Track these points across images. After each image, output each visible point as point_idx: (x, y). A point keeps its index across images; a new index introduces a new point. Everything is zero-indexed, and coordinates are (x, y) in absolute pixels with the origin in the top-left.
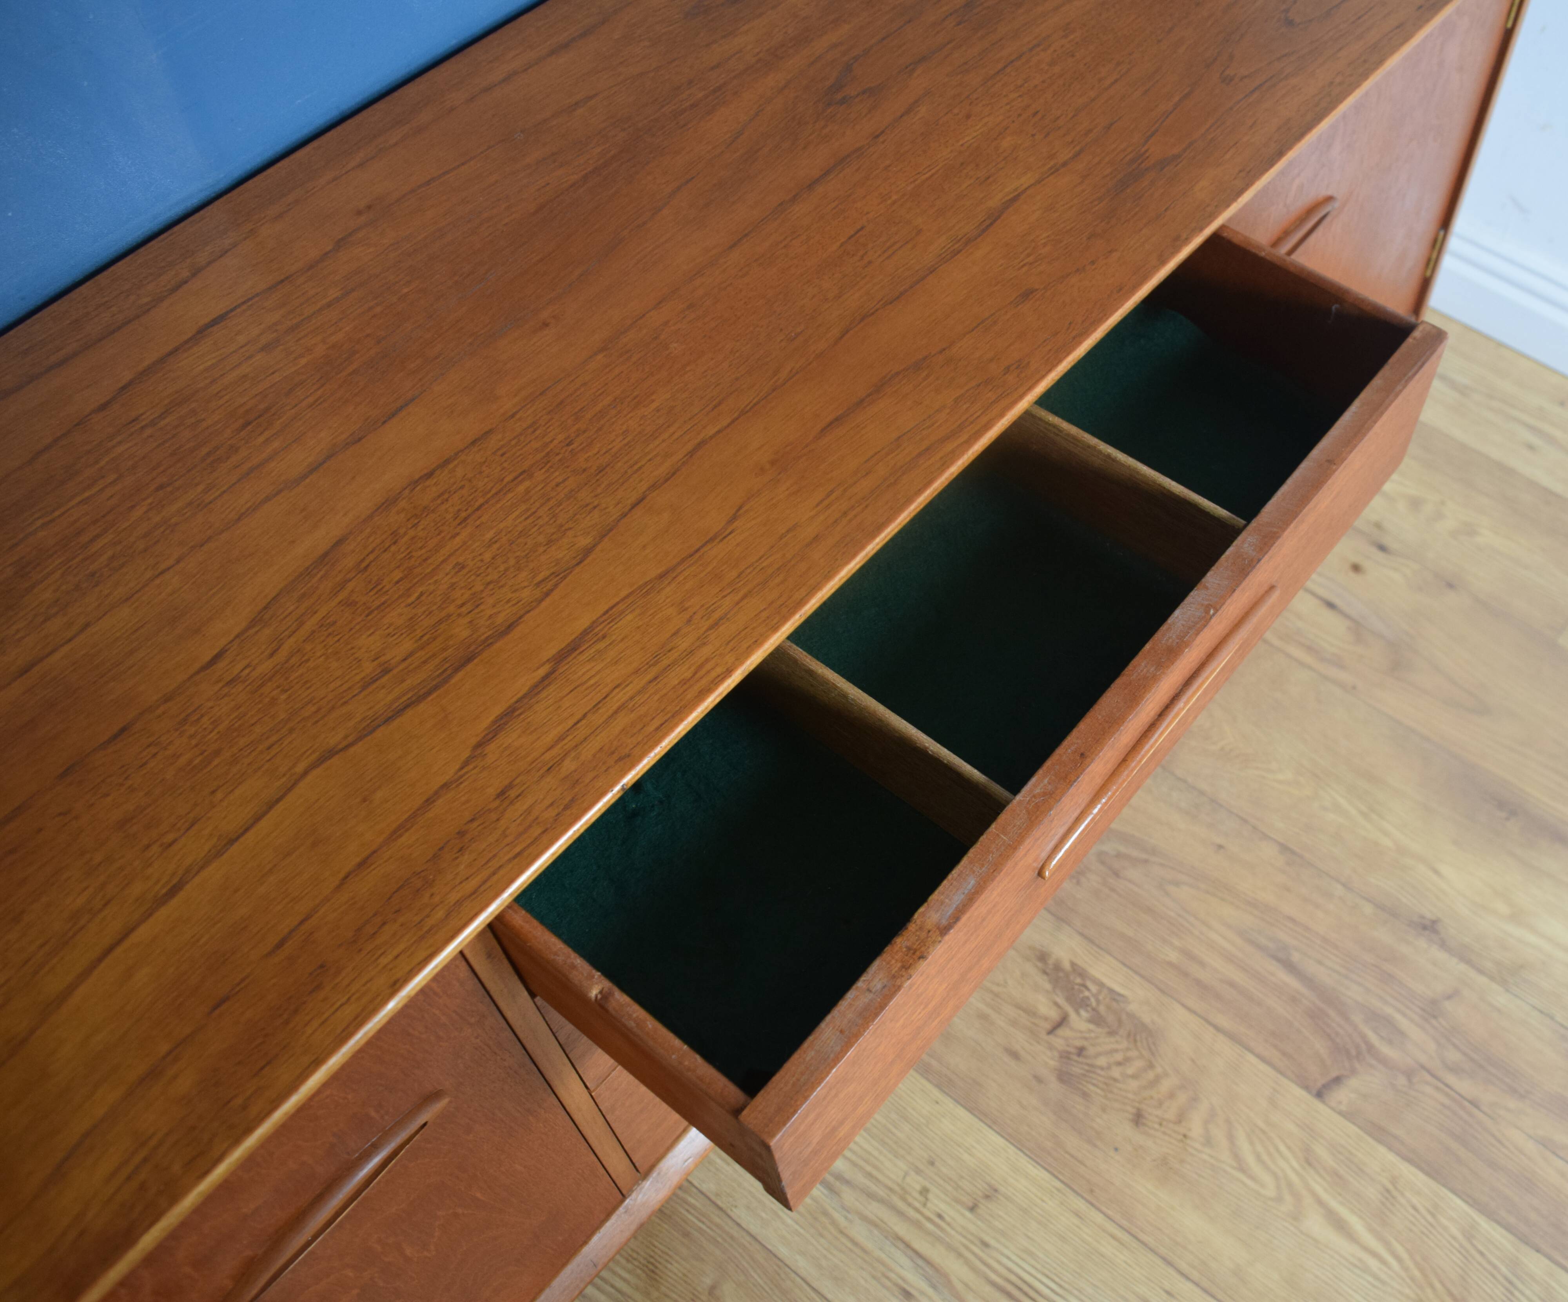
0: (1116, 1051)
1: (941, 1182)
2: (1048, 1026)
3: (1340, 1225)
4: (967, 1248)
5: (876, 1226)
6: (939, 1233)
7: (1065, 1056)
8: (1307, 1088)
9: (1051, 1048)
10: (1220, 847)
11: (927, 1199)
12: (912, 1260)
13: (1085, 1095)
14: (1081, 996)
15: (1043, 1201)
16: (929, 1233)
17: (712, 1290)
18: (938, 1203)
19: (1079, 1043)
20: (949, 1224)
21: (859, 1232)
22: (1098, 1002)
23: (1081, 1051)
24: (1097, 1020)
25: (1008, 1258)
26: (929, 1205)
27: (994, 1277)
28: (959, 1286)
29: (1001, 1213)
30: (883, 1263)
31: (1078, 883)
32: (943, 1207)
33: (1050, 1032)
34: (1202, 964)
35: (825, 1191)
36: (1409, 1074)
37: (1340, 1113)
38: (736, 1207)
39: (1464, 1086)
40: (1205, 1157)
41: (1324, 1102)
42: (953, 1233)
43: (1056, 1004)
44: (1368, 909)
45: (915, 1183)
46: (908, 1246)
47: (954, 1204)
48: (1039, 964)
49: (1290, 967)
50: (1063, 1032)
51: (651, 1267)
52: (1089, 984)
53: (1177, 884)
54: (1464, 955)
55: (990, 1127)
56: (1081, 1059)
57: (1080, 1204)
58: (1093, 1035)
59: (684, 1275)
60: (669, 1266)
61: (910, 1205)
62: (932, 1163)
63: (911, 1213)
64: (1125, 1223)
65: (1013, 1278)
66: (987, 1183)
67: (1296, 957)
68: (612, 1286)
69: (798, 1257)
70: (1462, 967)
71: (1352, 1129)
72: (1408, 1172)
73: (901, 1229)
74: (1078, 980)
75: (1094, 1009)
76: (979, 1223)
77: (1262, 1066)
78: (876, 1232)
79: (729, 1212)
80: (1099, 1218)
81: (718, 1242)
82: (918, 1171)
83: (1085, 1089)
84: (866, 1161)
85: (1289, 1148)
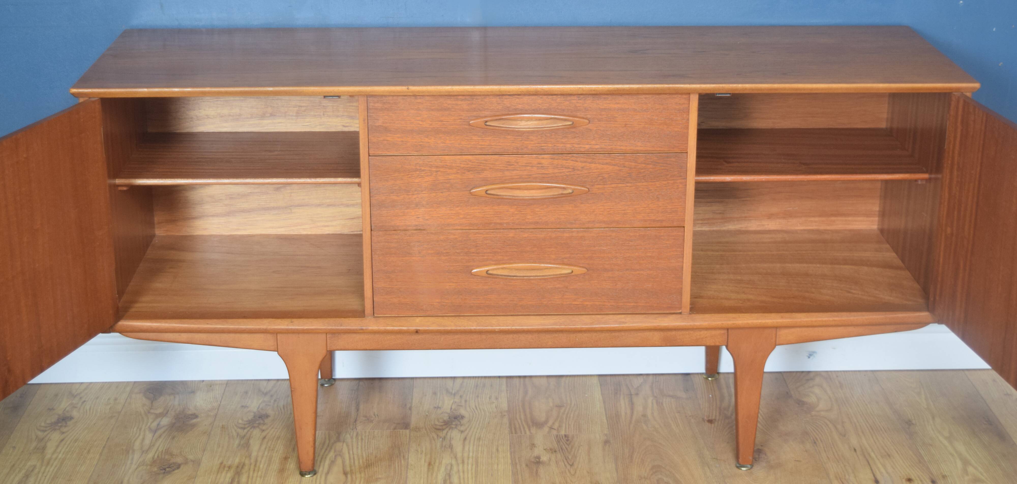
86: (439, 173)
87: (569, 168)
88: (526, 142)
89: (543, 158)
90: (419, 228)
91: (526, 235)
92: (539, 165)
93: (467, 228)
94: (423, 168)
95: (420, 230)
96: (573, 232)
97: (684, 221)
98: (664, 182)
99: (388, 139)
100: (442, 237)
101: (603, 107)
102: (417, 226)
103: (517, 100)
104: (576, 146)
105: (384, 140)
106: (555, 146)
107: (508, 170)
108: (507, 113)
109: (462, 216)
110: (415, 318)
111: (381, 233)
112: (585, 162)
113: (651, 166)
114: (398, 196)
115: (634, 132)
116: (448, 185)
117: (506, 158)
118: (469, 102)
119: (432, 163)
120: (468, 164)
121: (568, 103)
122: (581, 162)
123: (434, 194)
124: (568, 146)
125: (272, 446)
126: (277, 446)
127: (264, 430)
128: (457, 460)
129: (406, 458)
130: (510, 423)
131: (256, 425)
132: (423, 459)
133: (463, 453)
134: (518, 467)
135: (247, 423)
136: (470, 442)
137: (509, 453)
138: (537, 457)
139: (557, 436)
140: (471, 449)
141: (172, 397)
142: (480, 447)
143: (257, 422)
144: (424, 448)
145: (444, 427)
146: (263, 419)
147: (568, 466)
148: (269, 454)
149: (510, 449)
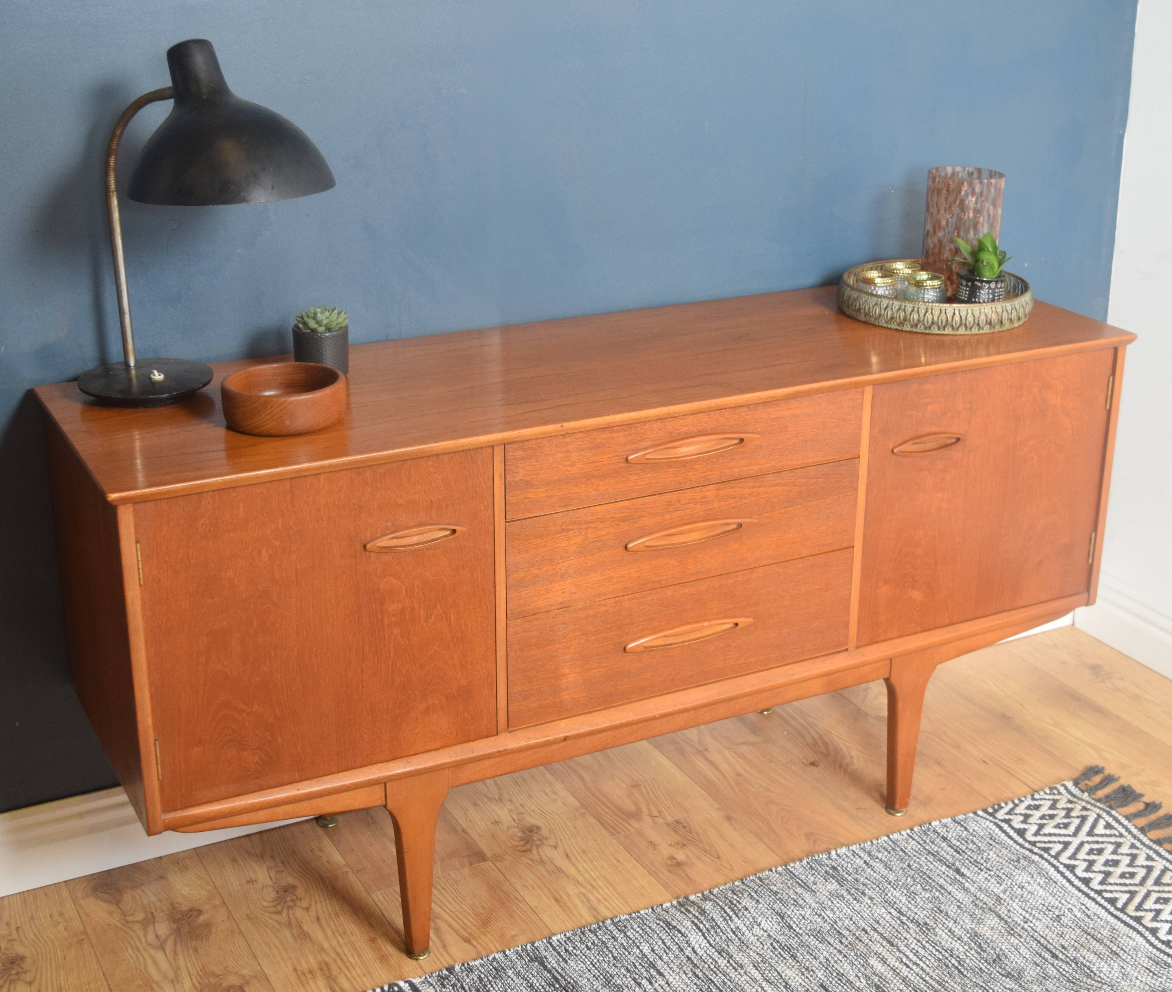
38: (543, 914)
59: (502, 928)
60: (496, 923)
79: (539, 914)
86: (589, 530)
87: (736, 497)
88: (689, 474)
89: (707, 491)
90: (564, 605)
91: (687, 591)
92: (703, 500)
93: (621, 594)
94: (570, 527)
95: (564, 607)
96: (738, 576)
97: (853, 539)
98: (836, 497)
99: (530, 495)
100: (591, 612)
101: (774, 416)
102: (561, 603)
103: (682, 421)
104: (745, 469)
105: (525, 499)
106: (721, 472)
107: (669, 512)
108: (669, 440)
109: (615, 581)
110: (558, 722)
111: (518, 621)
112: (753, 487)
113: (822, 480)
114: (539, 569)
115: (806, 441)
116: (599, 544)
117: (667, 497)
118: (626, 433)
119: (580, 519)
120: (623, 513)
121: (737, 416)
122: (749, 488)
123: (583, 559)
124: (736, 470)
125: (339, 928)
126: (345, 926)
127: (307, 909)
128: (583, 887)
129: (521, 899)
130: (599, 821)
131: (291, 904)
132: (544, 896)
133: (582, 875)
134: (661, 876)
135: (274, 904)
136: (576, 858)
137: (635, 861)
138: (672, 858)
139: (668, 825)
140: (587, 868)
141: (140, 892)
142: (595, 863)
143: (289, 899)
144: (531, 882)
145: (528, 846)
146: (291, 893)
147: (717, 860)
148: (346, 940)
149: (632, 855)
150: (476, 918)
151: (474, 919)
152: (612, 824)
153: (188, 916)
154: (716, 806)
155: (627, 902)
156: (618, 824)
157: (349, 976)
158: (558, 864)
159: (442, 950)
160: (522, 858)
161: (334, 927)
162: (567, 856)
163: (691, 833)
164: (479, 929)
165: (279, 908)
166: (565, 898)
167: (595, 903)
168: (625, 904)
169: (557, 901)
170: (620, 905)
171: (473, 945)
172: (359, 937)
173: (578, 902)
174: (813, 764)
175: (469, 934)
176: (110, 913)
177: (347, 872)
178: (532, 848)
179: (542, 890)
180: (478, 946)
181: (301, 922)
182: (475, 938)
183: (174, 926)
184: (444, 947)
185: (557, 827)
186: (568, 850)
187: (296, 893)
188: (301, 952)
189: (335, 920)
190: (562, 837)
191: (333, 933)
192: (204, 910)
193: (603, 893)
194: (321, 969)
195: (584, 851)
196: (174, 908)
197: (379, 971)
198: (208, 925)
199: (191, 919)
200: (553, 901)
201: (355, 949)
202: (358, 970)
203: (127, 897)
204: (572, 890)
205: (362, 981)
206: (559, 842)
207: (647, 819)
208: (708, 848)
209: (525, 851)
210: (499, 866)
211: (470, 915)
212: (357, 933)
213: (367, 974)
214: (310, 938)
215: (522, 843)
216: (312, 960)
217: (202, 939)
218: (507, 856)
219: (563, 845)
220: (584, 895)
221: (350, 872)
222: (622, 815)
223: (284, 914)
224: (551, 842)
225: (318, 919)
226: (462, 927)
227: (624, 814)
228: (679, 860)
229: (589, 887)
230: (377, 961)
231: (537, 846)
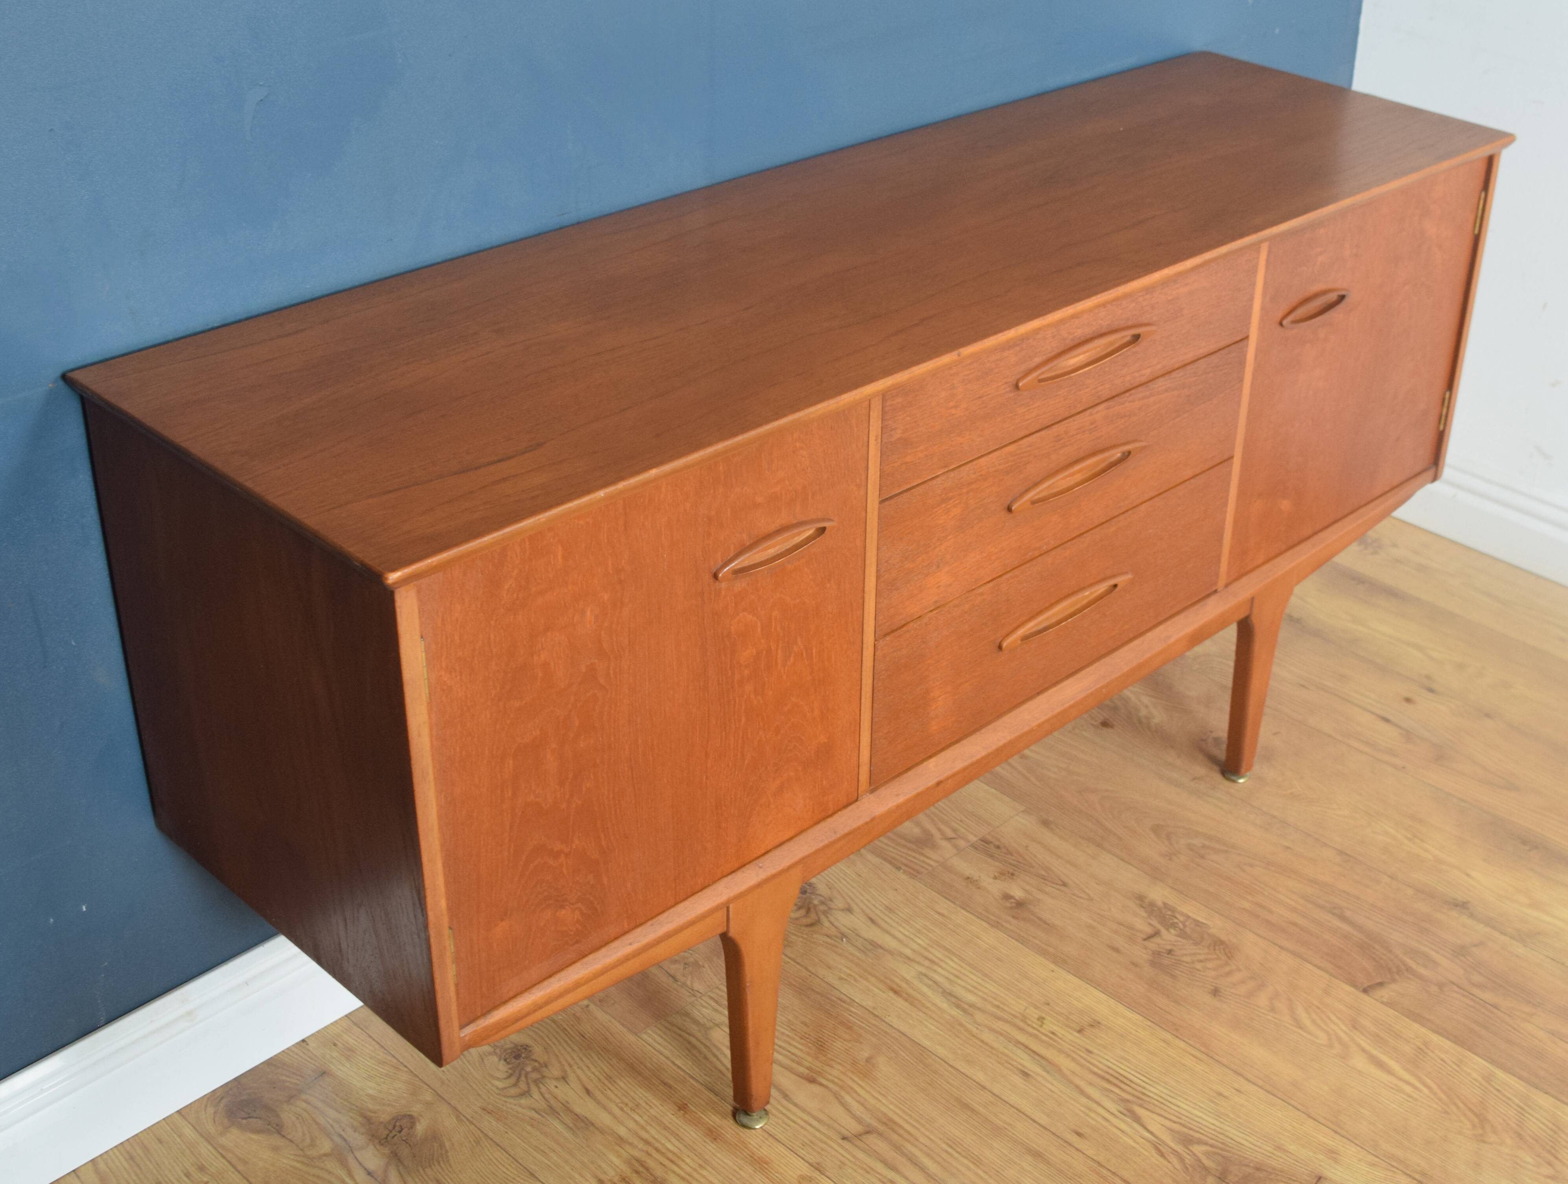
0: (1200, 954)
1: (1055, 1015)
2: (1145, 937)
3: (1380, 1065)
4: (1074, 1052)
5: (1001, 1034)
6: (1051, 1041)
7: (1157, 954)
8: (1354, 986)
9: (1146, 948)
10: (1288, 848)
11: (1043, 1023)
12: (1030, 1055)
13: (1173, 977)
14: (1171, 921)
15: (1136, 1031)
16: (1043, 1041)
17: (868, 1060)
18: (1050, 1025)
19: (1169, 947)
20: (1061, 1039)
21: (988, 1037)
22: (1185, 926)
23: (1170, 952)
24: (1183, 934)
25: (1108, 1060)
26: (1044, 1026)
27: (1095, 1070)
28: (1068, 1073)
29: (1103, 1035)
30: (1007, 1056)
31: (1170, 859)
32: (1055, 1028)
33: (1145, 940)
34: (1271, 912)
35: (961, 1013)
36: (1441, 986)
37: (1382, 1003)
38: (889, 1016)
39: (1488, 996)
40: (1270, 1018)
41: (1369, 996)
42: (1063, 1043)
43: (1150, 924)
44: (1410, 892)
45: (1033, 1013)
46: (1026, 1047)
47: (1064, 1027)
48: (1138, 902)
49: (1343, 918)
50: (1157, 940)
51: (820, 1043)
52: (1178, 916)
53: (1251, 865)
54: (1489, 922)
55: (1095, 988)
56: (1169, 956)
57: (1168, 1036)
58: (1180, 943)
59: (846, 1049)
60: (834, 1044)
61: (1029, 1025)
62: (1048, 1004)
63: (1030, 1030)
64: (1203, 1049)
65: (1111, 1072)
66: (1092, 1018)
67: (1348, 913)
68: (789, 1051)
69: (937, 1047)
70: (1488, 929)
71: (1391, 1012)
72: (1436, 1039)
73: (1022, 1038)
74: (1169, 913)
75: (1181, 929)
76: (1085, 1039)
77: (1319, 972)
78: (1001, 1038)
79: (883, 1018)
80: (1182, 1045)
81: (874, 1034)
82: (1036, 1007)
83: (1173, 973)
84: (995, 999)
85: (1339, 1019)
86: (970, 494)
87: (1125, 416)
89: (1097, 413)
90: (939, 603)
92: (1092, 427)
95: (938, 607)
96: (1119, 520)
97: (1234, 447)
98: (1222, 396)
99: (908, 458)
102: (935, 602)
105: (902, 464)
107: (1055, 450)
112: (1144, 397)
116: (980, 511)
118: (1018, 348)
120: (1008, 461)
123: (962, 536)
125: (626, 1101)
126: (632, 1094)
127: (564, 1078)
128: (919, 963)
129: (848, 1000)
130: (885, 859)
131: (535, 1075)
132: (875, 989)
133: (906, 946)
134: (1008, 926)
135: (512, 1080)
136: (886, 922)
137: (963, 911)
138: (1007, 897)
139: (976, 849)
140: (907, 933)
141: (304, 1105)
142: (913, 923)
143: (529, 1069)
144: (845, 969)
145: (813, 916)
146: (527, 1058)
147: (1063, 888)
148: (645, 1117)
149: (954, 903)
150: (803, 1041)
151: (802, 1044)
152: (904, 861)
153: (397, 1129)
154: (1022, 808)
155: (986, 975)
156: (910, 858)
157: (682, 1174)
158: (866, 936)
159: (785, 1102)
160: (815, 936)
161: (618, 1101)
162: (873, 921)
163: (1012, 855)
164: (817, 1058)
165: (523, 1085)
166: (904, 985)
167: (947, 985)
168: (986, 979)
169: (896, 992)
170: (980, 981)
171: (821, 1084)
172: (661, 1108)
173: (925, 989)
174: (1105, 724)
175: (808, 1068)
176: (275, 1149)
177: (587, 1006)
178: (819, 918)
179: (866, 979)
180: (831, 1085)
181: (567, 1102)
182: (819, 1074)
183: (386, 1151)
184: (786, 1096)
185: (836, 880)
186: (868, 911)
187: (533, 1057)
188: (593, 1151)
189: (612, 1088)
190: (851, 894)
191: (622, 1109)
192: (415, 1114)
193: (949, 968)
194: (637, 1172)
195: (890, 910)
196: (369, 1120)
197: (719, 1155)
198: (434, 1137)
199: (404, 1133)
200: (891, 994)
201: (666, 1128)
202: (688, 1160)
203: (287, 1115)
204: (908, 972)
205: (704, 1177)
206: (849, 901)
207: (944, 844)
208: (1044, 873)
209: (811, 925)
210: (792, 956)
211: (793, 1039)
212: (655, 1102)
213: (703, 1164)
214: (593, 1124)
215: (802, 912)
216: (617, 1161)
217: (439, 1163)
218: (794, 937)
219: (857, 904)
220: (925, 975)
221: (592, 1007)
222: (908, 845)
223: (536, 1095)
224: (839, 903)
225: (588, 1091)
226: (793, 1061)
227: (910, 842)
228: (1017, 898)
229: (927, 963)
230: (707, 1140)
231: (825, 913)
